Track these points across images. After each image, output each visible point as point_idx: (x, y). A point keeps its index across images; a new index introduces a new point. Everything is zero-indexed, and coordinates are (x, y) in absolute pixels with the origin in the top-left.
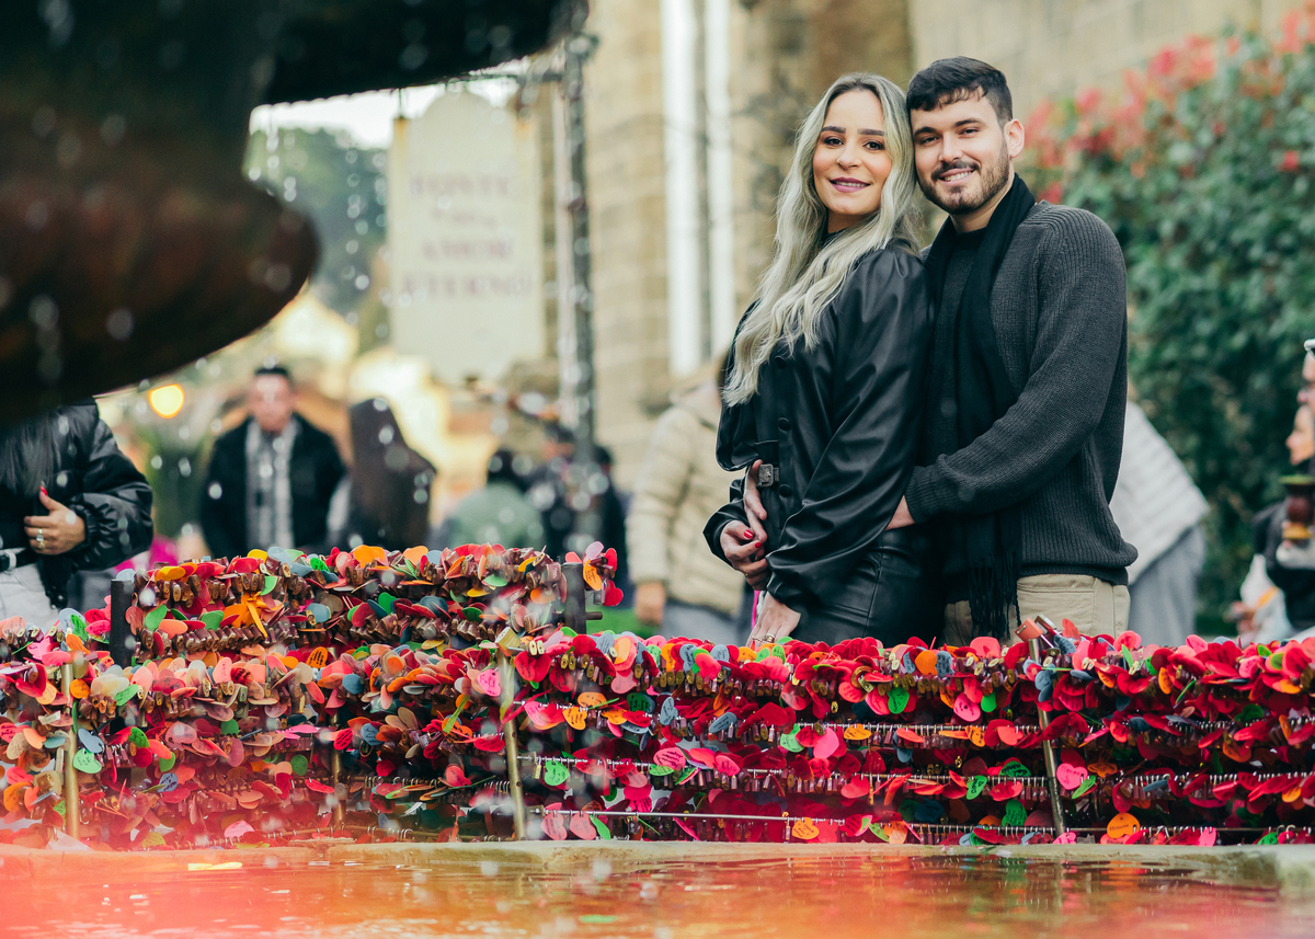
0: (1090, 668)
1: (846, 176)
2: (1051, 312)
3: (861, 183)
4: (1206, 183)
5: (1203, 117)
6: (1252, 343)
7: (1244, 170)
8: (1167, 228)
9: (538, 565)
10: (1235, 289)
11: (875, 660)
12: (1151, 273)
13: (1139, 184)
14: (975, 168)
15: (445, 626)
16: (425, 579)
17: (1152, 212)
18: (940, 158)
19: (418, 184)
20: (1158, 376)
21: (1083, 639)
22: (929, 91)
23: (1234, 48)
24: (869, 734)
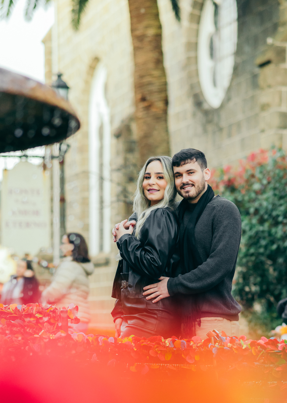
0: (230, 347)
1: (151, 188)
2: (218, 234)
3: (157, 190)
4: (265, 196)
5: (264, 175)
6: (278, 248)
7: (277, 192)
8: (252, 210)
9: (53, 310)
10: (273, 230)
11: (161, 343)
12: (246, 225)
13: (243, 196)
14: (193, 185)
15: (23, 329)
16: (16, 314)
17: (247, 205)
18: (182, 182)
19: (11, 192)
20: (248, 258)
21: (228, 337)
22: (178, 161)
23: (275, 153)
24: (158, 367)
